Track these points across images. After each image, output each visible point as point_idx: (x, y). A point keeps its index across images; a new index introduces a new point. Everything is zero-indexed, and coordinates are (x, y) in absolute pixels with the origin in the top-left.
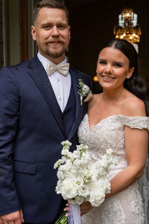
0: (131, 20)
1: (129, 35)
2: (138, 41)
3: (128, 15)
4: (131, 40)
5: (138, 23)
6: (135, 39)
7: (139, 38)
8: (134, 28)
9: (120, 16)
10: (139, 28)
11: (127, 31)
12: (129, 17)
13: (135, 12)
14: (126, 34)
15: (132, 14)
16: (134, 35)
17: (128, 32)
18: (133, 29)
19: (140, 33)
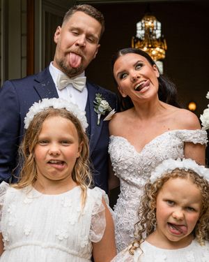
0: (153, 30)
1: (152, 49)
2: (163, 56)
3: (149, 24)
4: (154, 56)
5: (162, 33)
6: (159, 55)
7: (164, 53)
8: (158, 40)
9: (139, 25)
10: (165, 41)
11: (148, 44)
12: (150, 27)
13: (158, 20)
14: (148, 47)
15: (155, 22)
16: (158, 49)
17: (150, 46)
18: (156, 42)
19: (166, 47)
